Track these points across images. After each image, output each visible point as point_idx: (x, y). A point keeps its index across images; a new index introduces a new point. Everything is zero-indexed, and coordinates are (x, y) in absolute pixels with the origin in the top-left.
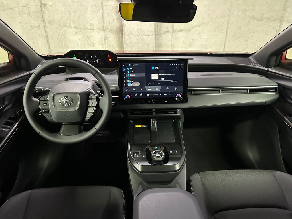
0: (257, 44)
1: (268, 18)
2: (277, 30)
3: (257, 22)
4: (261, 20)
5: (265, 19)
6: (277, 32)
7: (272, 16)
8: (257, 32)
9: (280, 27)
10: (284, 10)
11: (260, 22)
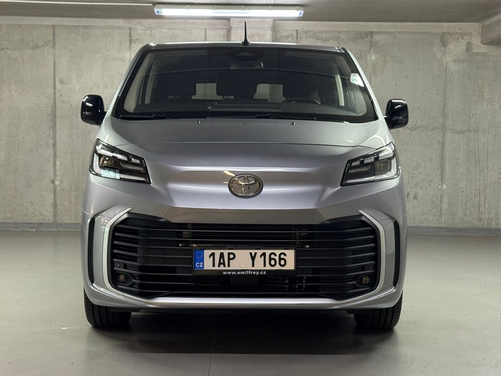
0: (416, 160)
1: (424, 127)
2: (440, 142)
3: (409, 131)
4: (415, 129)
5: (419, 127)
6: (441, 143)
7: (429, 124)
8: (412, 143)
9: (442, 138)
10: (444, 117)
11: (414, 132)
